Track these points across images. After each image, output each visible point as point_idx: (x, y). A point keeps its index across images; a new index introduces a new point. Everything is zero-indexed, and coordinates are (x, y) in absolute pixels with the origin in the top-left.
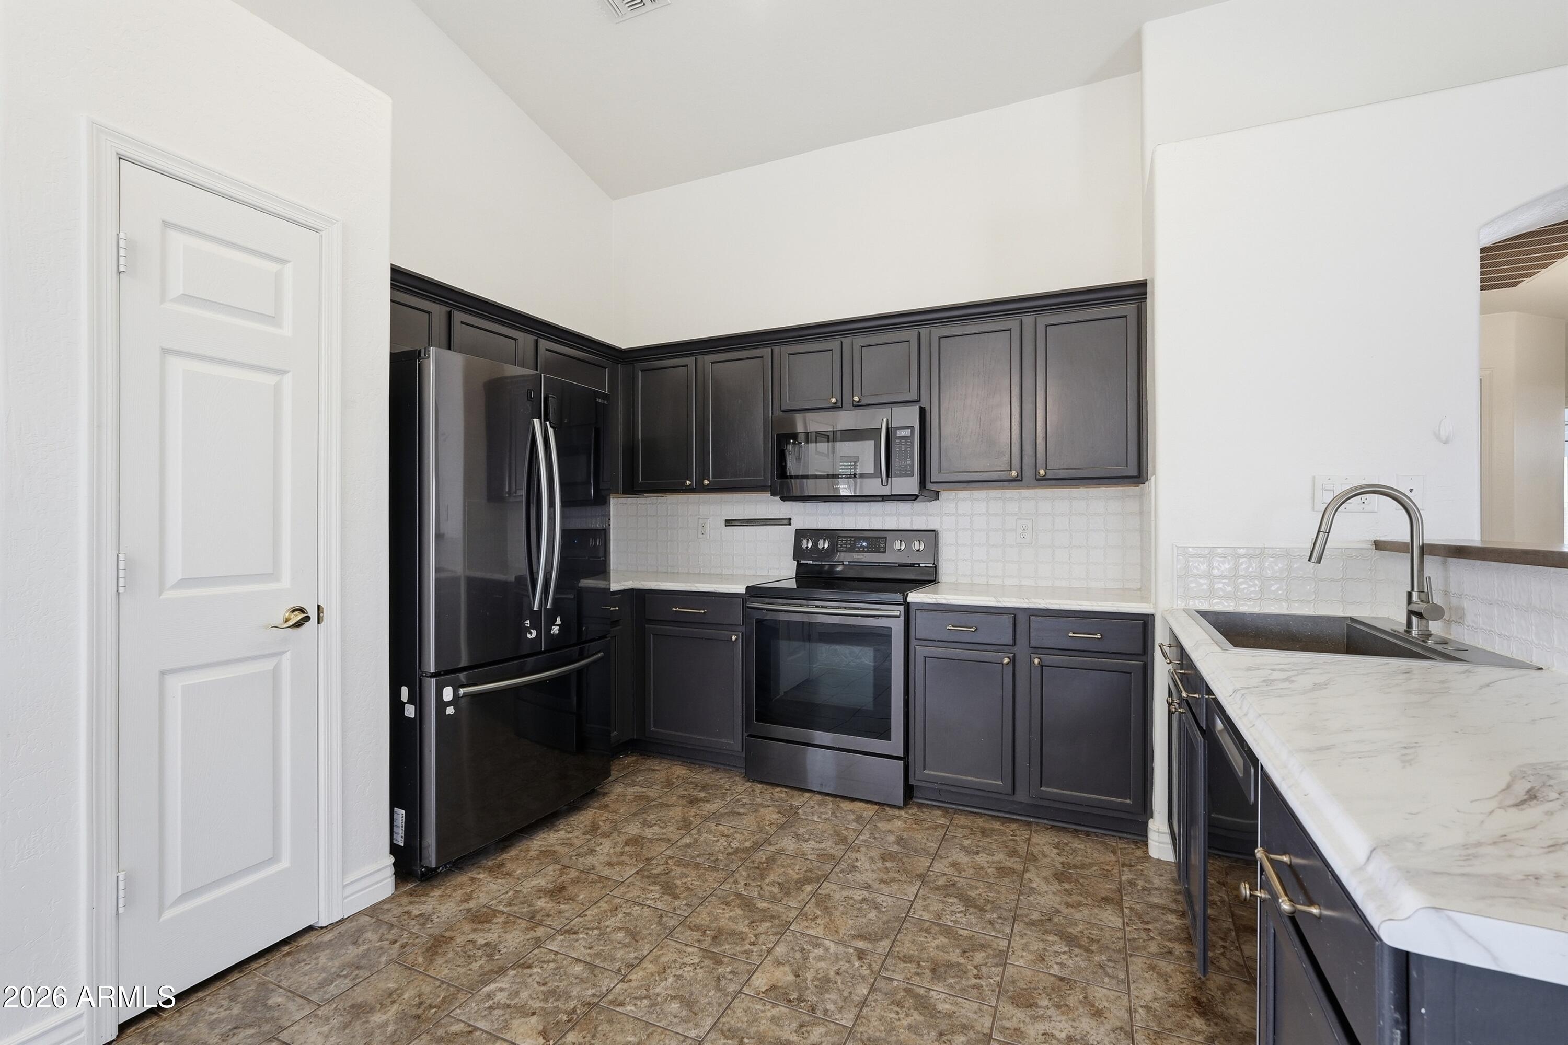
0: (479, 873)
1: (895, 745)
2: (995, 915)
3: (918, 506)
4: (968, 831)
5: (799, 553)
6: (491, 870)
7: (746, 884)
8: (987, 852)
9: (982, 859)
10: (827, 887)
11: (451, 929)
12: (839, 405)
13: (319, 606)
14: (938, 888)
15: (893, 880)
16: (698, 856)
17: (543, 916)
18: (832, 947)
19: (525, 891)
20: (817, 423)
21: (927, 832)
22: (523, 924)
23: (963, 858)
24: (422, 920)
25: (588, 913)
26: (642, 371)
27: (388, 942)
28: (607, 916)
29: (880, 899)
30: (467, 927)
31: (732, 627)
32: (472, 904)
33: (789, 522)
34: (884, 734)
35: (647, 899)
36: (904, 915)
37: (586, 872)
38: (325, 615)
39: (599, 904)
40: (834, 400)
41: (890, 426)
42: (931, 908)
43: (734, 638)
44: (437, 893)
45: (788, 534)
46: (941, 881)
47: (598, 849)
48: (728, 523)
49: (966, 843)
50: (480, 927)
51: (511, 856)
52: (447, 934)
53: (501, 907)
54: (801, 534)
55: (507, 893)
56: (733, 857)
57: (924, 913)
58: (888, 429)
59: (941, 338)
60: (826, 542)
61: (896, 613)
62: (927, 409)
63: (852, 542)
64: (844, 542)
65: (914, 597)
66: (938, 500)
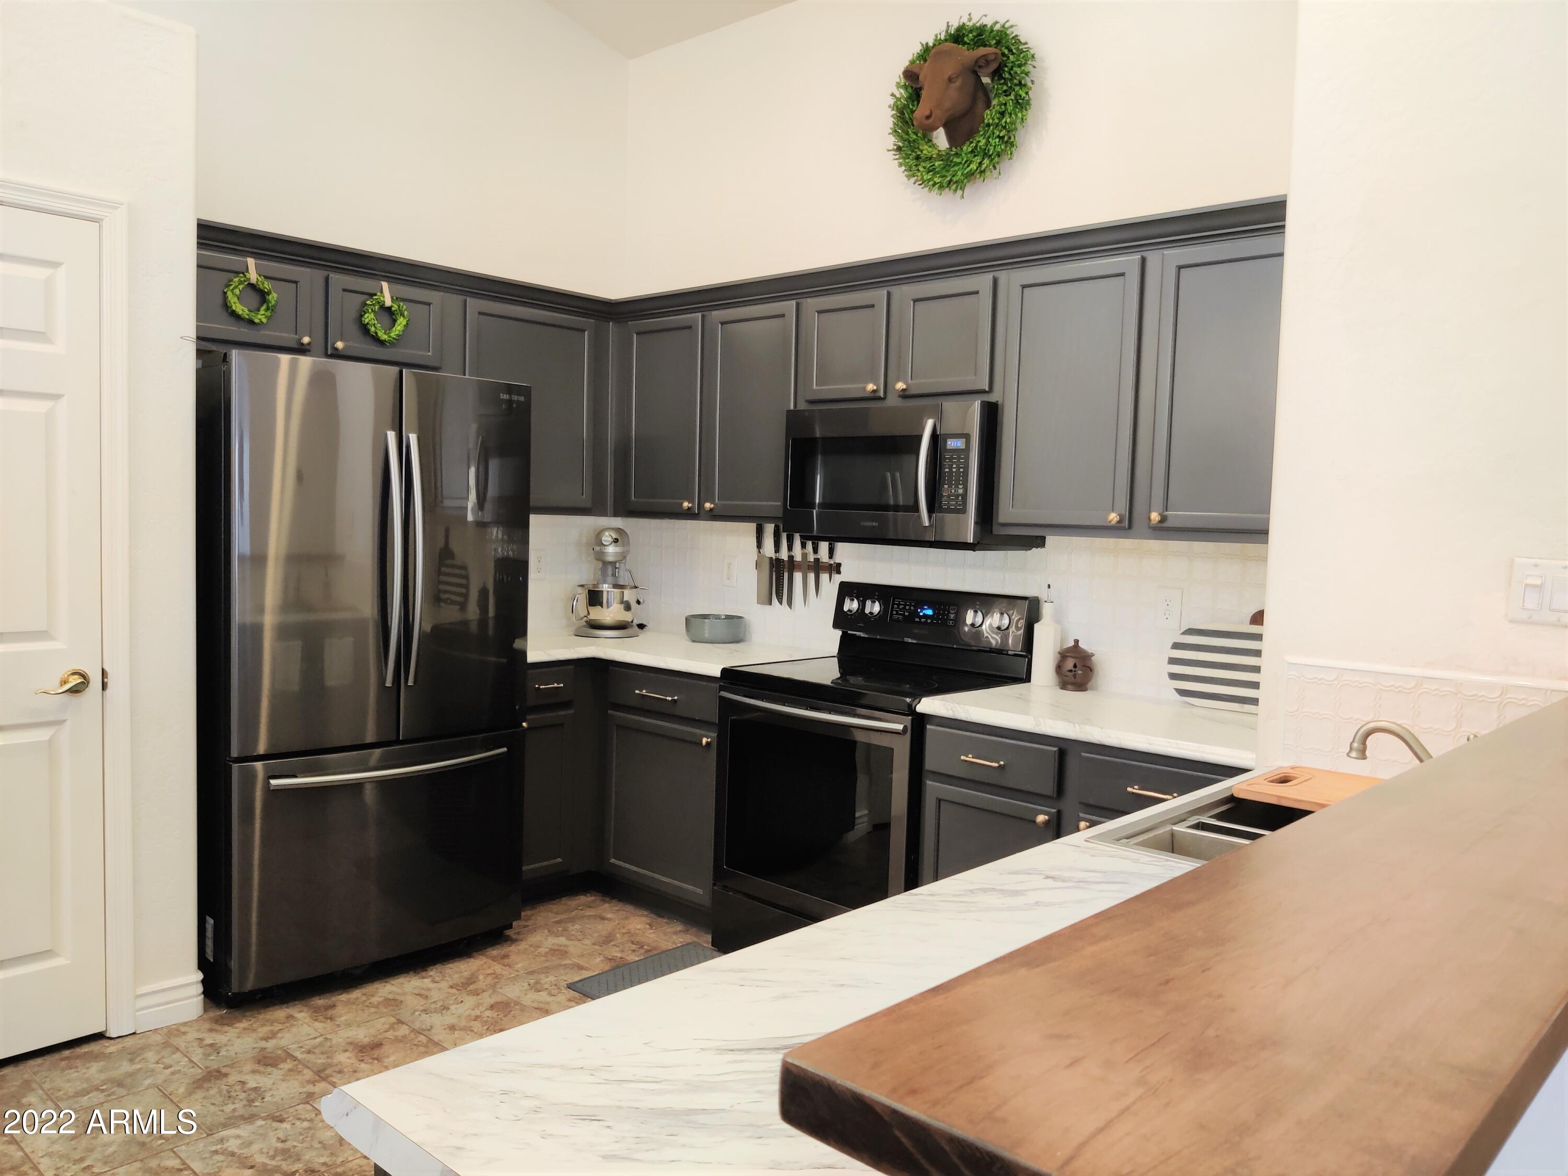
0: (302, 1011)
5: (841, 619)
6: (317, 1010)
11: (231, 1066)
12: (882, 394)
13: (103, 669)
17: (334, 1071)
19: (334, 1042)
22: (308, 1074)
24: (209, 1050)
26: (638, 334)
27: (163, 1066)
30: (249, 1067)
32: (270, 1045)
33: (836, 570)
37: (418, 1032)
38: (110, 681)
40: (871, 387)
41: (935, 432)
43: (705, 740)
44: (244, 1024)
45: (830, 588)
47: (454, 1006)
50: (262, 1069)
51: (349, 999)
52: (224, 1070)
53: (298, 1052)
54: (845, 590)
55: (315, 1038)
59: (1024, 287)
60: (877, 604)
61: (900, 727)
62: (999, 403)
63: (912, 608)
64: (901, 607)
65: (928, 705)
66: (1043, 549)
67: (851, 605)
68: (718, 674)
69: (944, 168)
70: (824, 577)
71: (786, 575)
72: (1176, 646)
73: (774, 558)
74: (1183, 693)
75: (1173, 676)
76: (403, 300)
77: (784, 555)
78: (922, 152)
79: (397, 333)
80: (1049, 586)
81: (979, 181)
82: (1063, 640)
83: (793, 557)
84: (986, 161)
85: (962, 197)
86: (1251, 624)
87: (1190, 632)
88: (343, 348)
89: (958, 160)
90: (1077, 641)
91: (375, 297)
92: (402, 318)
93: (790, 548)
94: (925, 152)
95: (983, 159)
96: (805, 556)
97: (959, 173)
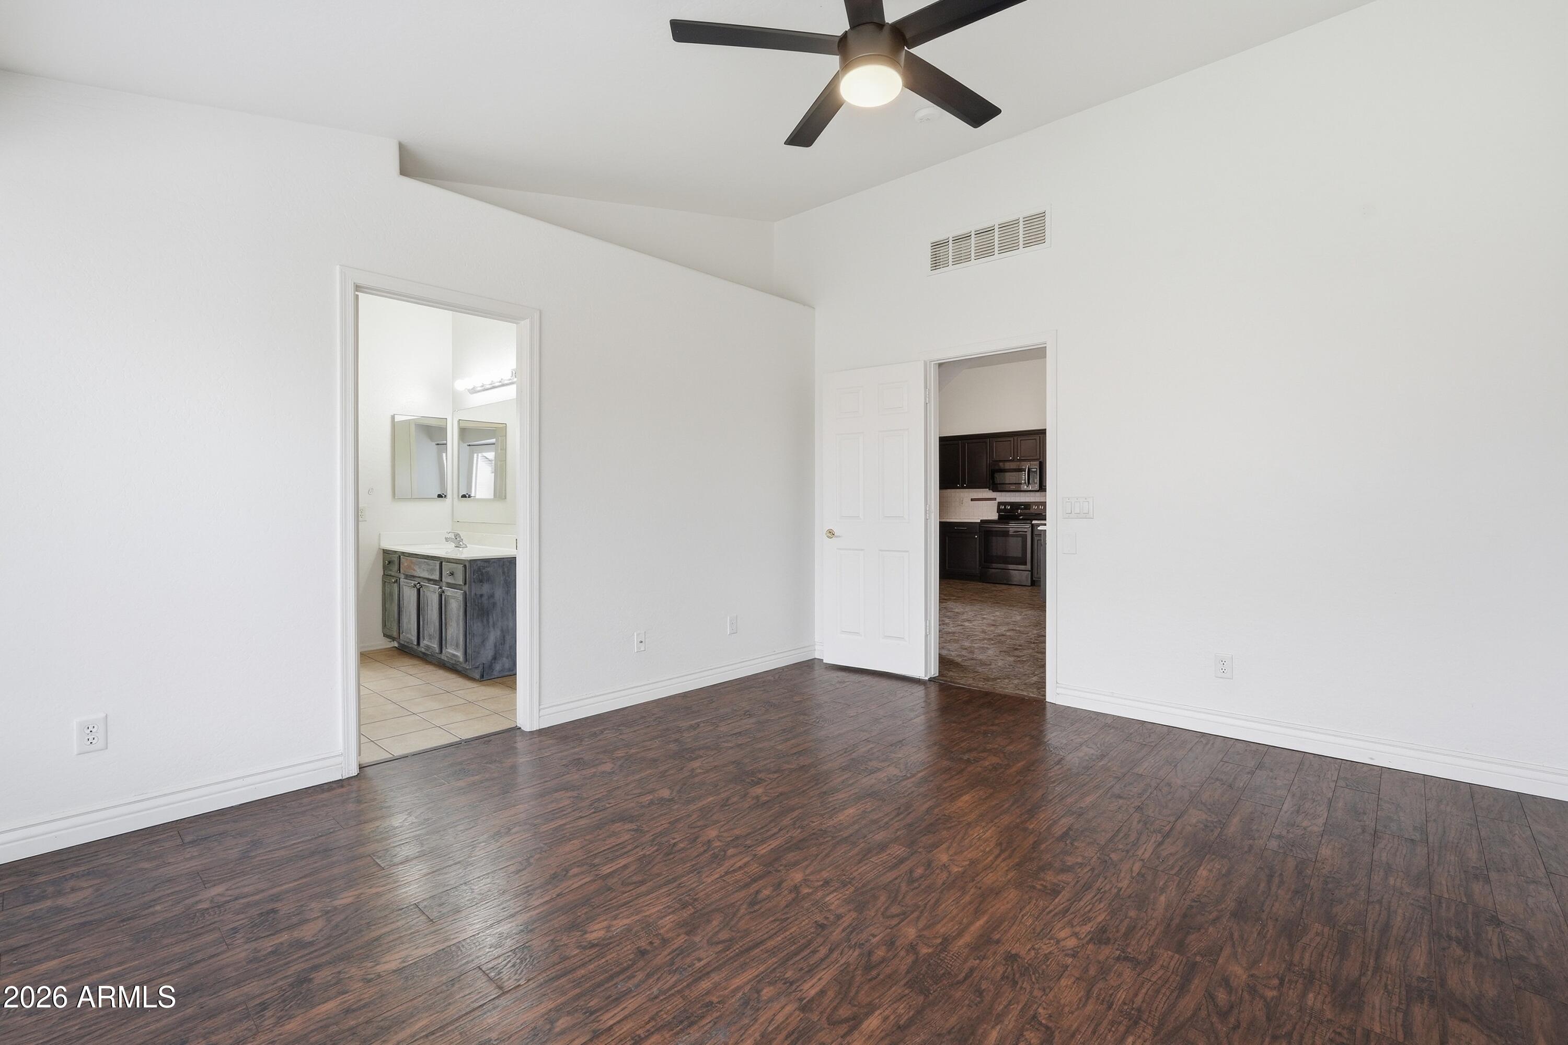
1: (1029, 567)
3: (1038, 494)
5: (999, 510)
12: (1013, 460)
20: (1008, 466)
31: (976, 533)
33: (995, 499)
34: (1025, 564)
40: (1011, 458)
43: (976, 537)
45: (994, 505)
48: (972, 500)
54: (1000, 504)
58: (1029, 469)
60: (1009, 505)
64: (1015, 506)
67: (1002, 507)
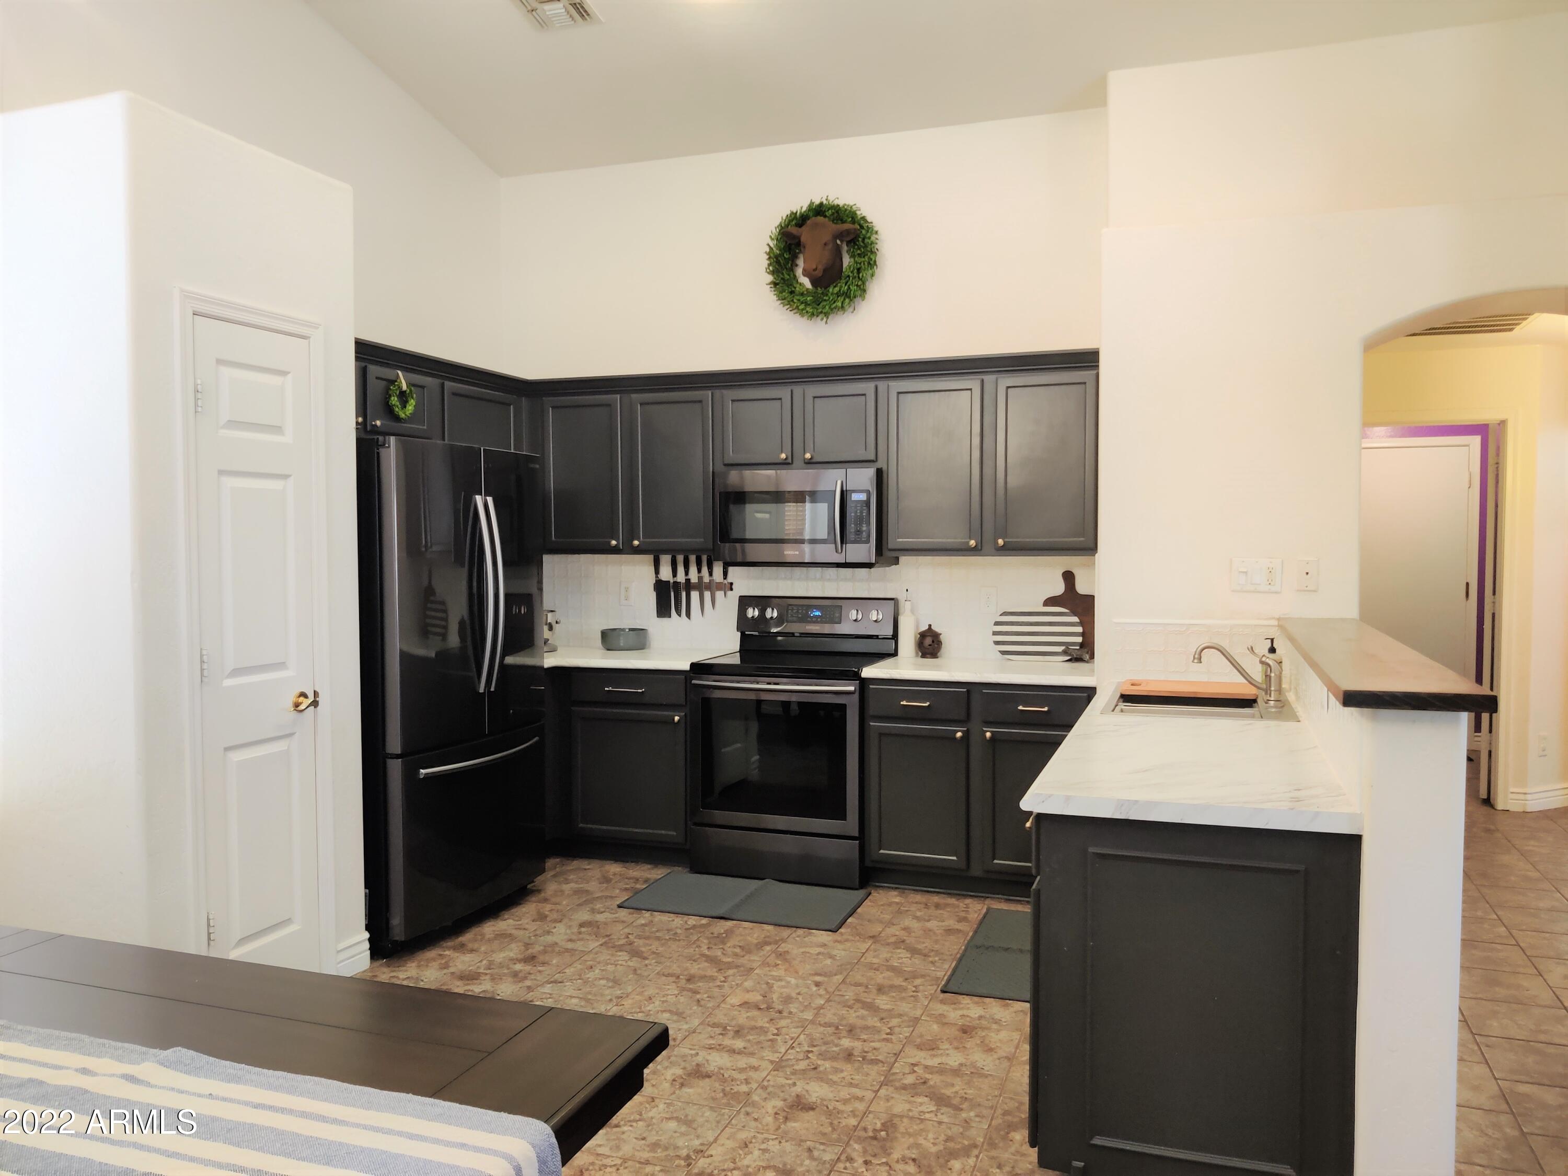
0: (445, 951)
1: (851, 825)
2: (937, 959)
3: (873, 573)
4: (922, 906)
5: (743, 623)
6: (455, 948)
7: (708, 948)
8: (938, 920)
9: (932, 924)
10: (784, 947)
12: (790, 460)
13: (314, 690)
14: (888, 944)
15: (847, 940)
16: (657, 931)
17: (524, 974)
18: (793, 981)
19: (498, 960)
21: (882, 907)
23: (915, 925)
25: (567, 971)
26: (553, 407)
28: (585, 972)
29: (835, 952)
31: (674, 707)
32: (452, 970)
34: (839, 813)
35: (618, 961)
36: (856, 961)
37: (550, 946)
38: (320, 699)
39: (575, 965)
41: (845, 489)
42: (881, 956)
43: (677, 718)
46: (893, 940)
47: (554, 931)
49: (919, 914)
50: (471, 982)
53: (481, 970)
54: (745, 602)
55: (481, 961)
56: (691, 931)
57: (874, 959)
58: (842, 492)
59: (899, 393)
60: (775, 610)
61: (852, 688)
62: (884, 469)
63: (804, 611)
64: (794, 611)
65: (868, 672)
66: (897, 566)
67: (752, 613)
68: (687, 668)
69: (813, 302)
70: (719, 594)
71: (684, 594)
72: (997, 624)
73: (672, 581)
74: (1004, 653)
75: (997, 643)
76: (414, 385)
77: (681, 578)
78: (795, 288)
79: (410, 412)
80: (907, 590)
81: (840, 313)
82: (917, 627)
83: (689, 579)
84: (847, 300)
85: (826, 323)
86: (1044, 606)
87: (1005, 614)
88: (380, 426)
89: (827, 298)
90: (930, 626)
91: (396, 383)
92: (412, 401)
93: (687, 573)
94: (797, 289)
95: (844, 299)
96: (700, 578)
97: (827, 307)
